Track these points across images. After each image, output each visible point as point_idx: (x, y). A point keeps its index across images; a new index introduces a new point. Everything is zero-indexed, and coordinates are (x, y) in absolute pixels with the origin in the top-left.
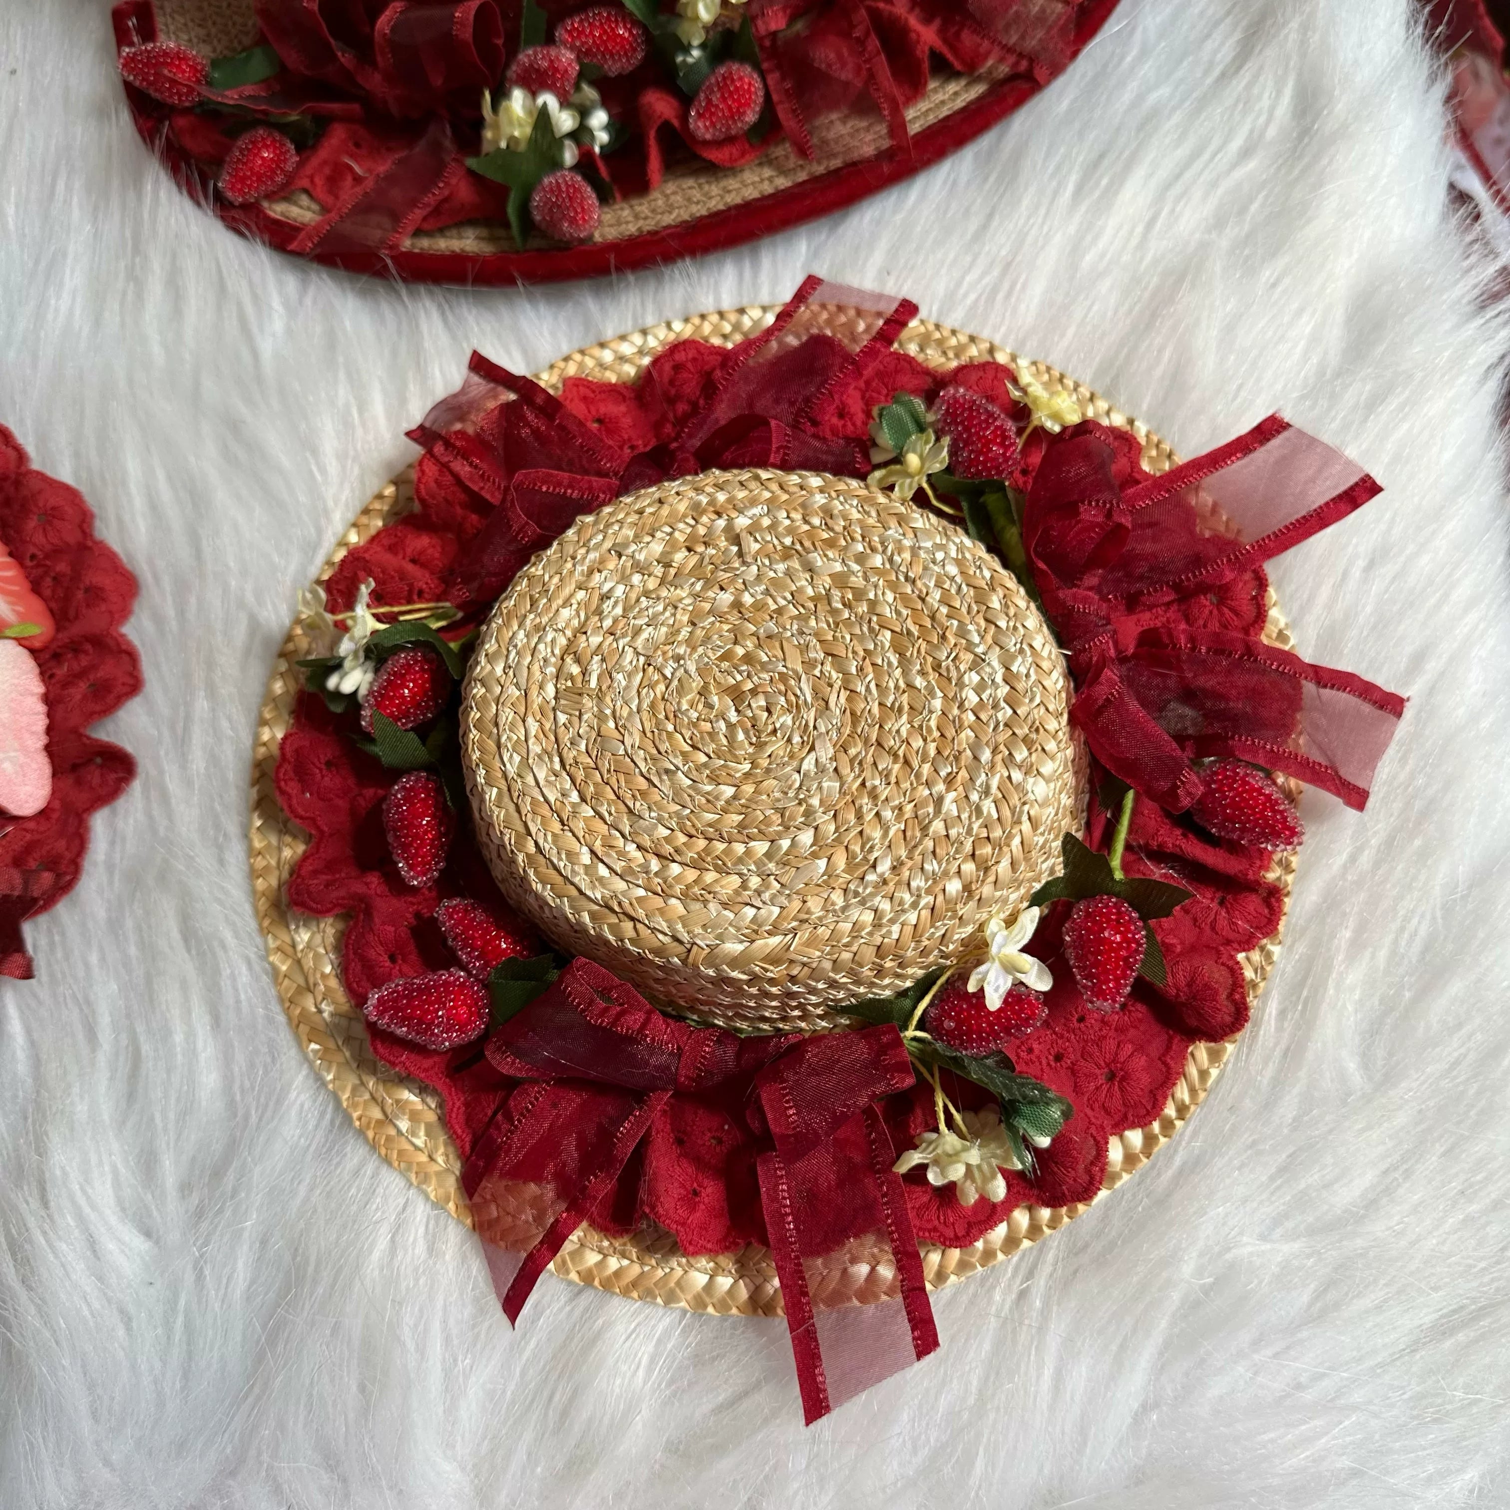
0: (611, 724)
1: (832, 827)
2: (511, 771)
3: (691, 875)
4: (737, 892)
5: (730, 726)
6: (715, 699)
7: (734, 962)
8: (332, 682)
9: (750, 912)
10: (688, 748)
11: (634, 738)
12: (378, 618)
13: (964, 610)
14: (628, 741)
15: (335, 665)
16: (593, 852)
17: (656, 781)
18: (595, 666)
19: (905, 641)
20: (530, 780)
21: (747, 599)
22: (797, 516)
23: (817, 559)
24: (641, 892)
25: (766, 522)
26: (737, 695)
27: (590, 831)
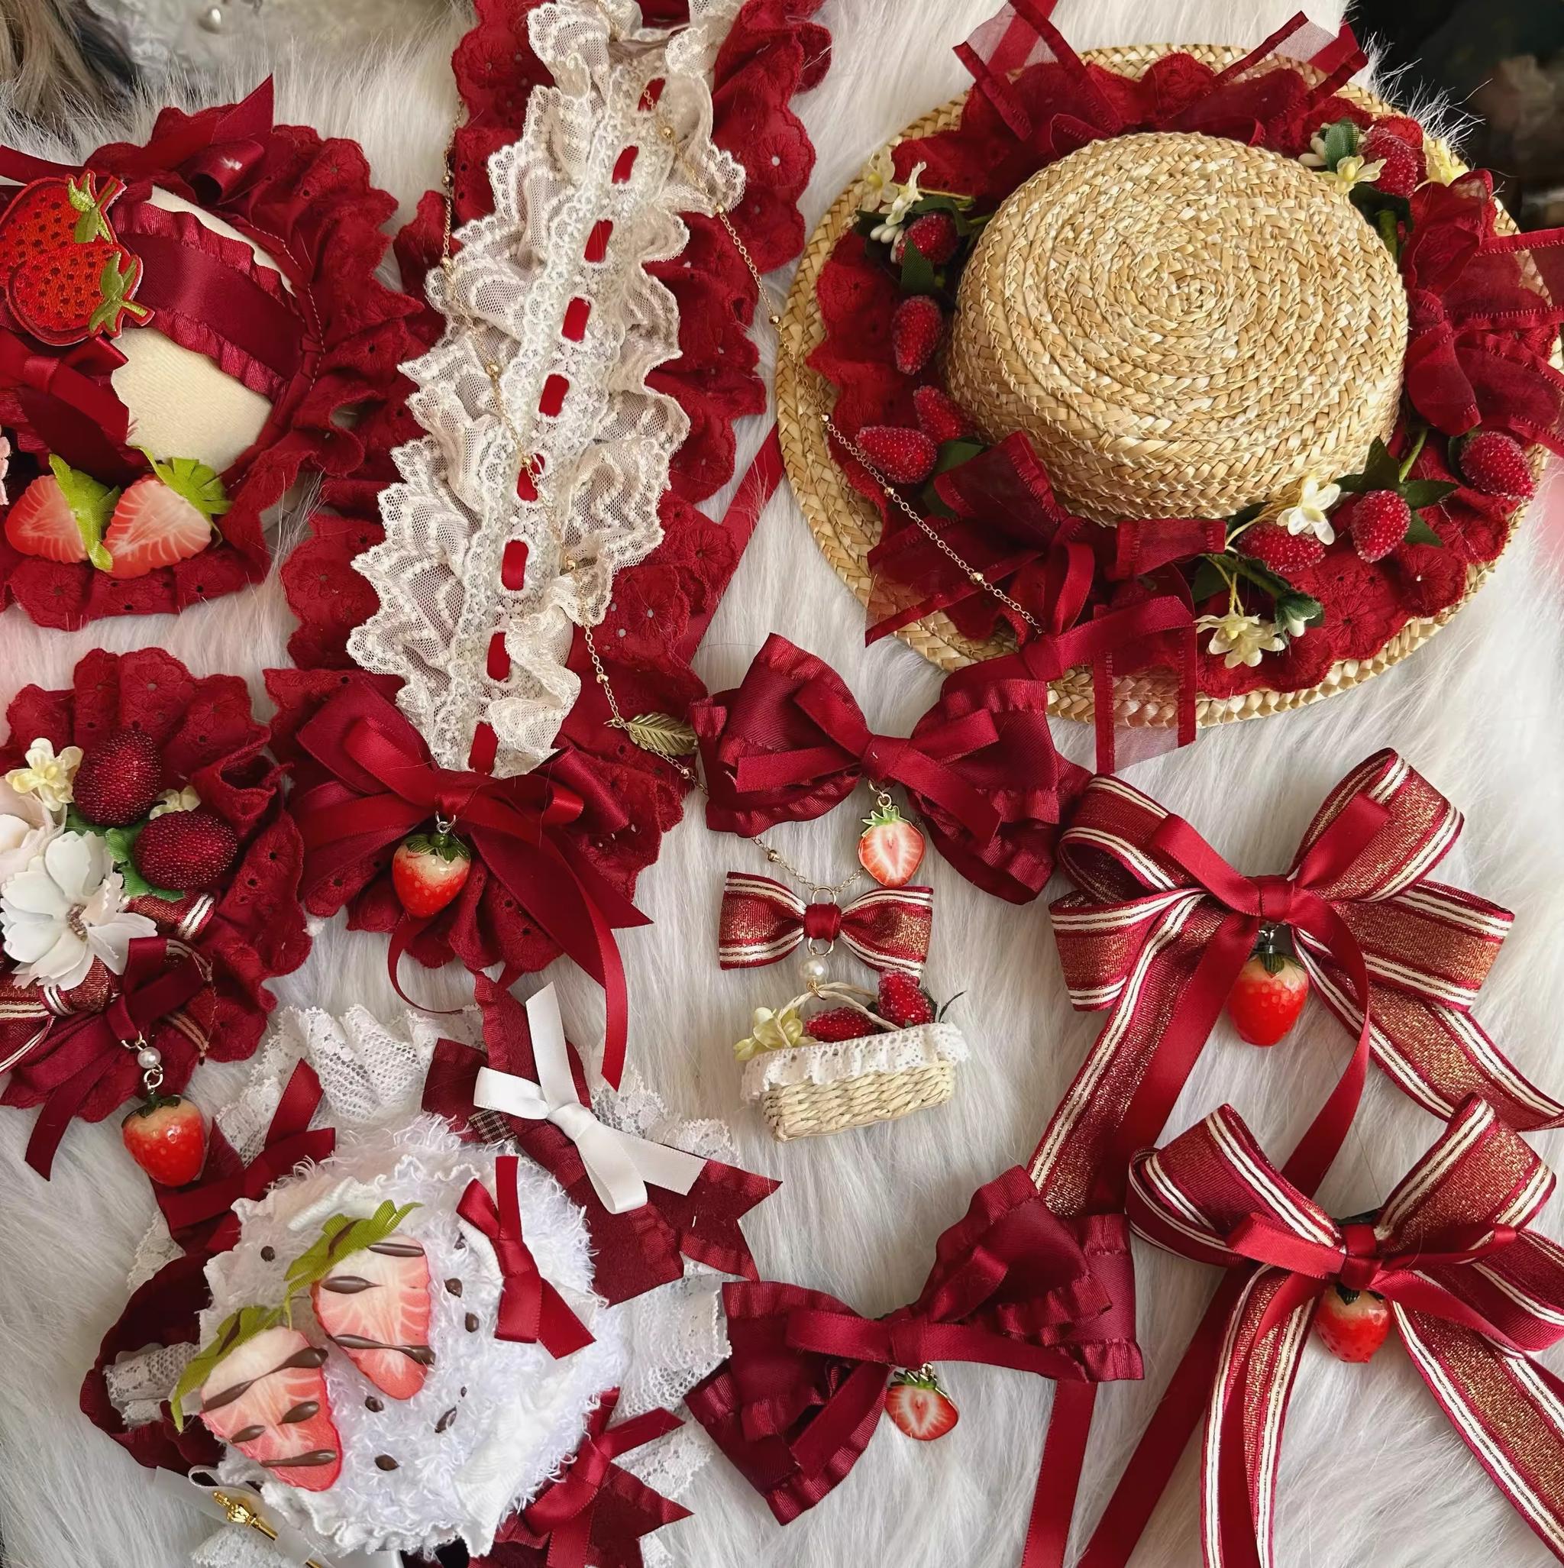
0: (1088, 276)
1: (1224, 378)
2: (1007, 294)
3: (1117, 387)
4: (1145, 405)
5: (1171, 295)
6: (1165, 275)
7: (1129, 452)
8: (875, 233)
9: (1150, 420)
10: (1136, 303)
11: (1101, 289)
12: (922, 194)
13: (1354, 262)
14: (1097, 289)
15: (880, 220)
16: (1052, 357)
17: (1110, 319)
18: (1085, 236)
19: (1308, 271)
20: (1020, 299)
21: (1204, 216)
22: (1252, 172)
23: (1259, 202)
24: (1079, 390)
25: (1230, 171)
26: (1180, 278)
27: (1054, 343)
